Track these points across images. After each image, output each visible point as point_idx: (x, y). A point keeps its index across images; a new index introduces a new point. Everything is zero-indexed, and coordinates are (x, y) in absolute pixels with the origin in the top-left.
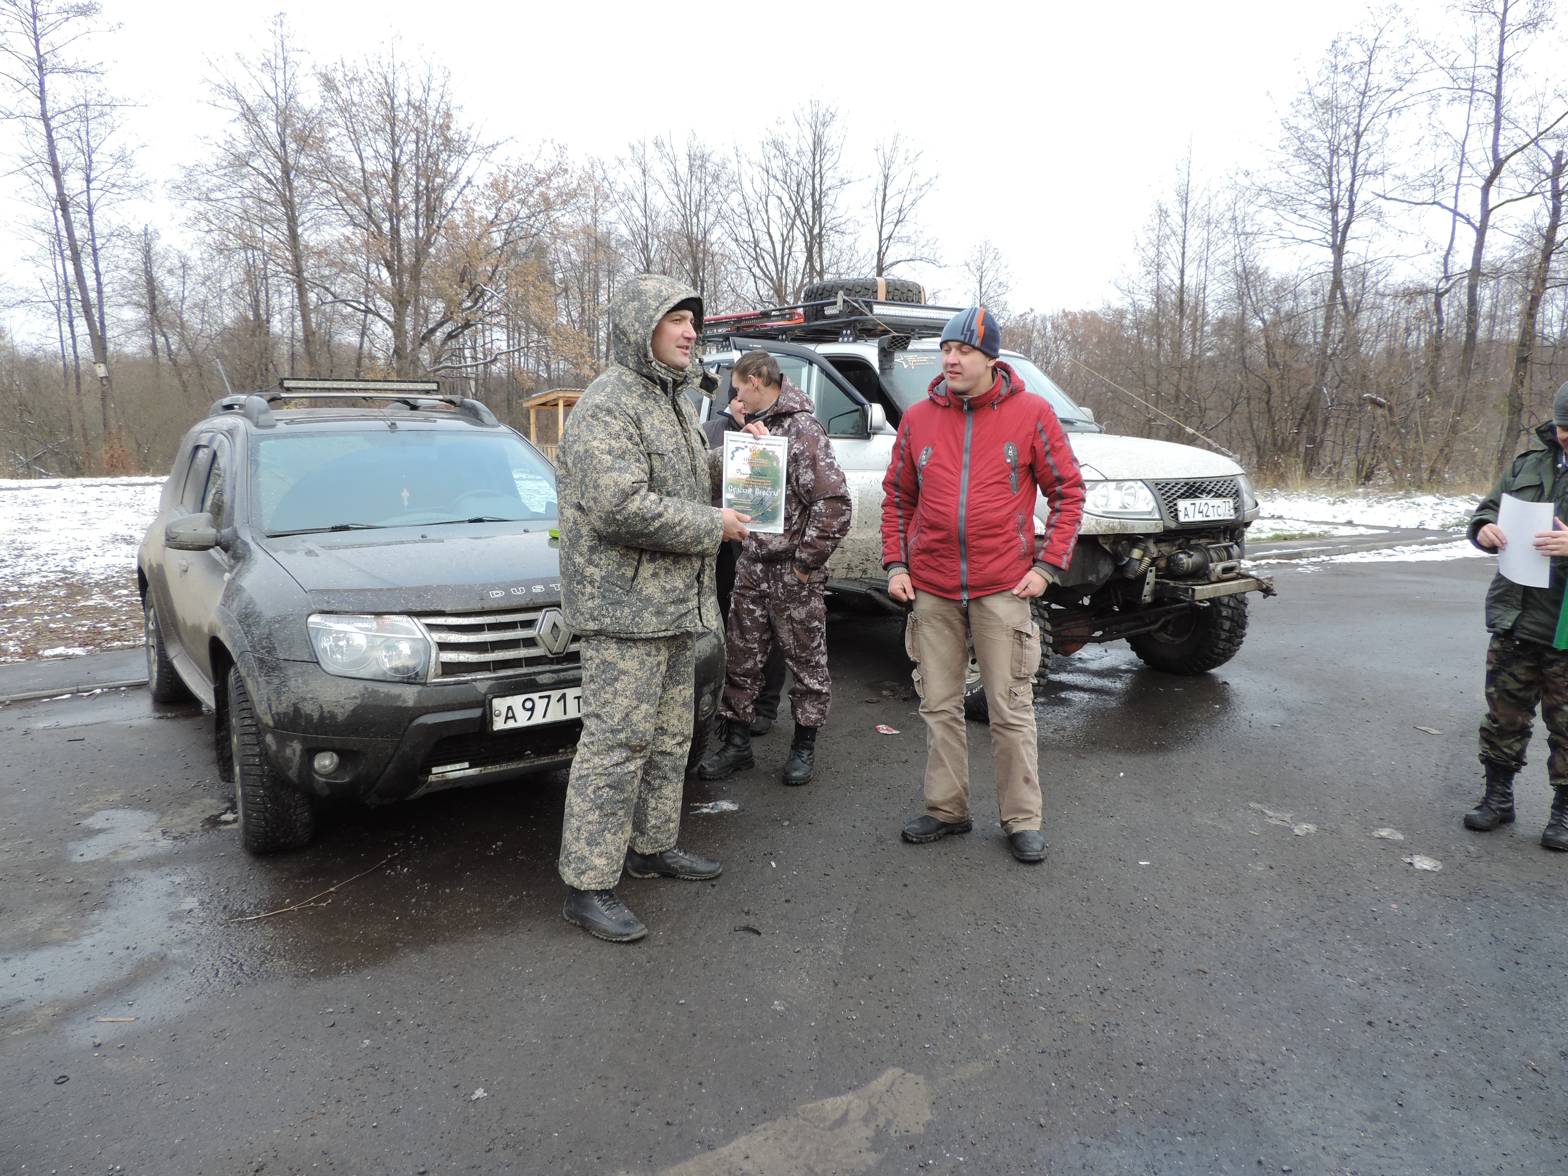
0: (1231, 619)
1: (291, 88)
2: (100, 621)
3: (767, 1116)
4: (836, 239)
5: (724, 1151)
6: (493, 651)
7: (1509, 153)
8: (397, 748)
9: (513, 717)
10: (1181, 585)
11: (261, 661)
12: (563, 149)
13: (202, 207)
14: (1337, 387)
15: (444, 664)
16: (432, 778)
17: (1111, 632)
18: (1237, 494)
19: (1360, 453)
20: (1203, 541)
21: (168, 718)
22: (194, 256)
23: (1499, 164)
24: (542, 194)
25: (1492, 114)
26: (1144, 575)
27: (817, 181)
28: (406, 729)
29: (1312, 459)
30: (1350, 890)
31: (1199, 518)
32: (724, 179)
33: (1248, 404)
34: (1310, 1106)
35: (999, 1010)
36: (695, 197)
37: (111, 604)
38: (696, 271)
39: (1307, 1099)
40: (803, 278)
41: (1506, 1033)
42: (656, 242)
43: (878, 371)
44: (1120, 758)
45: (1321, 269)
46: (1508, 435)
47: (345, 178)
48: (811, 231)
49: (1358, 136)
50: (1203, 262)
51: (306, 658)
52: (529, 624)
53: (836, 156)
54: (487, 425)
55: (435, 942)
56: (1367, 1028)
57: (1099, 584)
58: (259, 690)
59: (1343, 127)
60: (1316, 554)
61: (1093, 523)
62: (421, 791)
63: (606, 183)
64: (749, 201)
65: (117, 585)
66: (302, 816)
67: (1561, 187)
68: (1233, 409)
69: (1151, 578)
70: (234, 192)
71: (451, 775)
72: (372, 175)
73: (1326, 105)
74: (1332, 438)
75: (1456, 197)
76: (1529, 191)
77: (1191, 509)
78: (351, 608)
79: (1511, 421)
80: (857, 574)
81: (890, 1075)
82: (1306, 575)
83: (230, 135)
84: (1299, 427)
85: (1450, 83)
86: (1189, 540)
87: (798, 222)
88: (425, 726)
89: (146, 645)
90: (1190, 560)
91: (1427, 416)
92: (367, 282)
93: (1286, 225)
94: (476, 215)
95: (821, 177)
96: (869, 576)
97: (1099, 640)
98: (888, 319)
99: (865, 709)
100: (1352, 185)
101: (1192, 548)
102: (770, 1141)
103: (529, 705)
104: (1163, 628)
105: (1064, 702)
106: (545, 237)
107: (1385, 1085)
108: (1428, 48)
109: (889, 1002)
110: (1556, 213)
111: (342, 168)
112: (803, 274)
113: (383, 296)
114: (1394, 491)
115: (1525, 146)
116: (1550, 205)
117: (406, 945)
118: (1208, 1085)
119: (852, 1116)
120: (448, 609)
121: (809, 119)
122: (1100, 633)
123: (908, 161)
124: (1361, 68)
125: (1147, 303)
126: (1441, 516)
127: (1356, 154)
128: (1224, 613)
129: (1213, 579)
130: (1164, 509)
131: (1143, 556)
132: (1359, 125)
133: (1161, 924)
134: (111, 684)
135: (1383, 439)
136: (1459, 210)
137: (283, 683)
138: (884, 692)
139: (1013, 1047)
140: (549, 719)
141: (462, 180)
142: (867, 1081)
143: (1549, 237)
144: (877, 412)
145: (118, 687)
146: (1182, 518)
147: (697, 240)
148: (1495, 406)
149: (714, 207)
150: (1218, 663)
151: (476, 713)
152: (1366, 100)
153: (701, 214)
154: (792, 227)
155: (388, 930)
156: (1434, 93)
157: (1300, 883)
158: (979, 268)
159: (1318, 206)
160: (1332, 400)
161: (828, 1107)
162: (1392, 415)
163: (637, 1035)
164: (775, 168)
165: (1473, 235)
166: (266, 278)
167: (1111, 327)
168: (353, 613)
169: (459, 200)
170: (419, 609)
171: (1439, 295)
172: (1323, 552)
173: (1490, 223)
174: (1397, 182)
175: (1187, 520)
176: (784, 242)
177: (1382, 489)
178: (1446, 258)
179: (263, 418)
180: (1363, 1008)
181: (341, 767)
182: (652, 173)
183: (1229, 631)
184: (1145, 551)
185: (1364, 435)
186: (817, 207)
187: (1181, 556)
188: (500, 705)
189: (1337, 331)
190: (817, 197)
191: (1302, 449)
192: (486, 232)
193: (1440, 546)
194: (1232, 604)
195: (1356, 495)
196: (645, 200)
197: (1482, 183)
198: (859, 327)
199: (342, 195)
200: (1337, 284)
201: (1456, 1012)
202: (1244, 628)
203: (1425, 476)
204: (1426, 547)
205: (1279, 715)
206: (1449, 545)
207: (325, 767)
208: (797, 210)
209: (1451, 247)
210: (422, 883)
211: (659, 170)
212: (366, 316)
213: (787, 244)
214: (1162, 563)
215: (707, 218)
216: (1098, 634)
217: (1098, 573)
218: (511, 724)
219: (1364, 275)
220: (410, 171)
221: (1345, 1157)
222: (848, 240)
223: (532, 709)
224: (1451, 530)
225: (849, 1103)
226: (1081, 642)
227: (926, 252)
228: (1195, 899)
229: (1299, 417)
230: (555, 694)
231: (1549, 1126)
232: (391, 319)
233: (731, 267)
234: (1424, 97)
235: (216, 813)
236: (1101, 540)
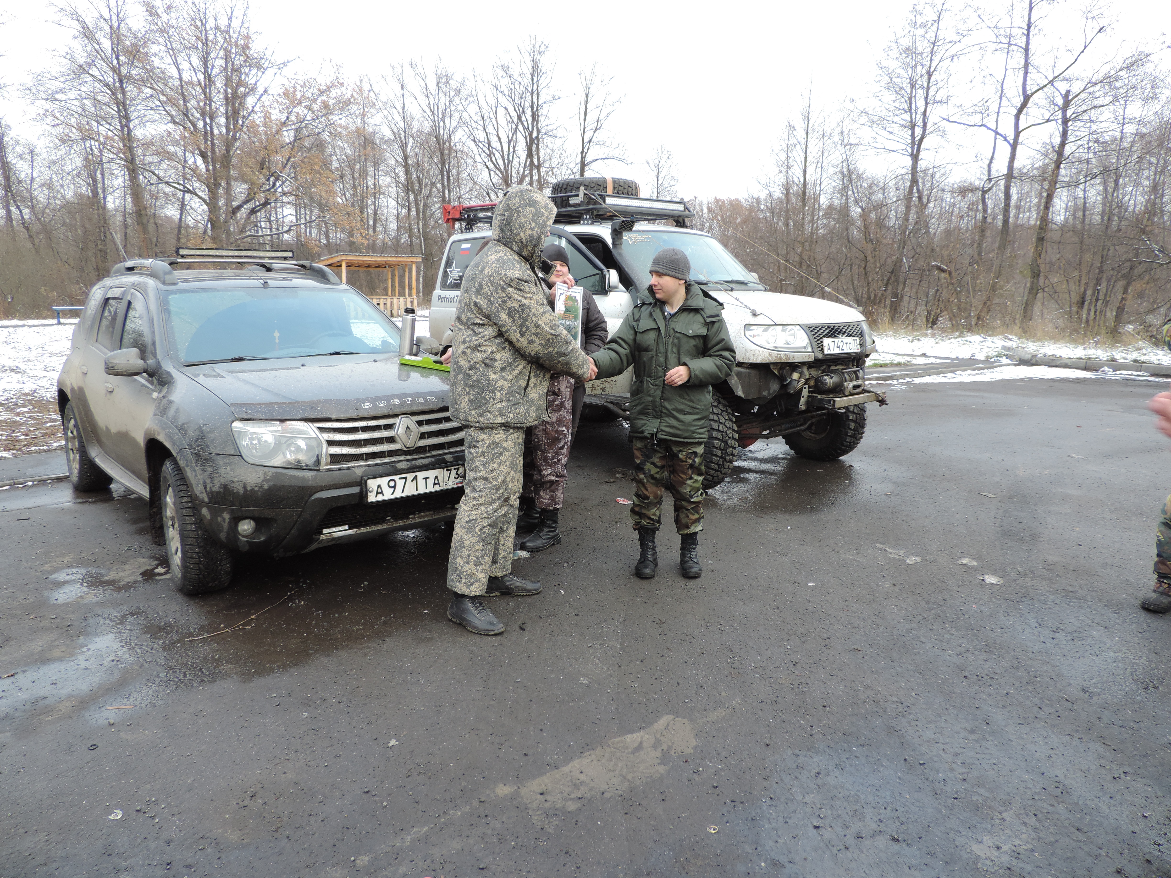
0: (855, 422)
1: (122, 13)
2: (13, 432)
3: (589, 747)
4: (549, 141)
5: (566, 769)
6: (365, 446)
7: (1033, 90)
8: (300, 516)
9: (382, 493)
10: (825, 397)
11: (197, 455)
12: (339, 67)
13: (48, 105)
14: (913, 258)
15: (332, 456)
16: (323, 537)
17: (775, 431)
18: (861, 335)
19: (929, 305)
20: (839, 367)
21: (90, 502)
22: (42, 145)
23: (1027, 98)
24: (324, 102)
25: (1023, 62)
26: (801, 391)
27: (535, 97)
28: (306, 502)
29: (896, 309)
30: (946, 597)
31: (837, 351)
32: (464, 93)
33: (851, 268)
34: (933, 726)
35: (729, 678)
36: (442, 107)
37: (18, 419)
38: (443, 164)
39: (930, 722)
40: (524, 171)
41: (1048, 679)
42: (411, 140)
43: (611, 246)
44: (786, 517)
45: (904, 171)
46: (1030, 293)
47: (166, 85)
48: (531, 134)
49: (930, 75)
50: (820, 165)
51: (232, 453)
52: (389, 427)
53: (549, 77)
54: (333, 284)
55: (337, 649)
56: (964, 680)
57: (770, 397)
58: (196, 476)
59: (919, 68)
60: (903, 377)
61: (767, 355)
62: (314, 546)
63: (372, 94)
64: (484, 111)
65: (16, 404)
66: (226, 566)
67: (1068, 116)
68: (840, 273)
69: (805, 393)
70: (72, 95)
71: (336, 535)
72: (186, 83)
73: (909, 51)
74: (908, 294)
75: (997, 121)
76: (1047, 118)
77: (832, 345)
78: (263, 417)
79: (1032, 283)
80: (599, 392)
81: (664, 720)
82: (897, 392)
83: (70, 49)
84: (886, 286)
85: (994, 39)
86: (829, 366)
87: (520, 127)
88: (321, 499)
89: (65, 448)
90: (831, 381)
91: (974, 279)
92: (184, 167)
93: (879, 139)
94: (273, 117)
95: (538, 94)
96: (606, 393)
97: (767, 437)
98: (617, 208)
99: (606, 487)
100: (925, 111)
101: (833, 372)
102: (595, 762)
103: (392, 484)
104: (809, 428)
105: (744, 480)
106: (325, 136)
107: (977, 712)
108: (979, 12)
109: (657, 676)
110: (1064, 135)
111: (164, 78)
112: (525, 168)
113: (199, 180)
114: (953, 332)
115: (1045, 86)
116: (1061, 129)
117: (316, 651)
118: (869, 717)
119: (645, 745)
120: (334, 417)
121: (529, 50)
122: (768, 432)
123: (603, 83)
124: (932, 25)
125: (778, 193)
126: (985, 350)
127: (928, 88)
128: (851, 418)
129: (847, 393)
130: (815, 344)
131: (800, 378)
132: (930, 67)
133: (828, 622)
134: (40, 478)
135: (945, 294)
136: (999, 130)
137: (216, 470)
138: (617, 475)
139: (742, 699)
140: (406, 493)
141: (261, 90)
142: (651, 724)
143: (1060, 152)
144: (613, 276)
145: (45, 481)
146: (826, 352)
147: (443, 140)
148: (1021, 272)
149: (457, 115)
150: (845, 452)
151: (356, 490)
152: (936, 48)
153: (447, 120)
154: (516, 131)
155: (301, 642)
156: (982, 45)
157: (914, 594)
158: (657, 166)
159: (902, 125)
160: (909, 267)
161: (628, 740)
162: (951, 278)
163: (492, 702)
164: (503, 86)
165: (1009, 149)
166: (102, 164)
167: (751, 209)
168: (266, 420)
169: (258, 105)
170: (313, 417)
171: (984, 192)
172: (907, 375)
173: (1020, 141)
174: (957, 110)
175: (829, 352)
176: (509, 143)
177: (944, 331)
178: (989, 166)
179: (168, 278)
180: (961, 668)
181: (258, 529)
182: (408, 88)
183: (854, 430)
184: (801, 374)
185: (932, 292)
186: (535, 117)
187: (825, 377)
188: (373, 484)
189: (912, 217)
190: (535, 109)
191: (888, 302)
192: (279, 131)
193: (986, 371)
194: (856, 411)
195: (926, 335)
196: (404, 108)
197: (1015, 112)
198: (595, 213)
199: (163, 98)
200: (914, 181)
201: (1018, 668)
202: (863, 428)
203: (973, 322)
204: (977, 372)
205: (889, 487)
206: (991, 370)
207: (245, 530)
208: (519, 117)
209: (992, 158)
210: (317, 610)
211: (414, 85)
212: (184, 195)
213: (512, 144)
214: (812, 383)
215: (451, 123)
216: (766, 432)
217: (769, 390)
218: (380, 498)
219: (932, 176)
220: (219, 83)
221: (957, 754)
222: (558, 142)
223: (394, 487)
224: (992, 360)
225: (642, 737)
226: (753, 439)
227: (617, 153)
228: (847, 606)
229: (886, 278)
230: (410, 476)
231: (1077, 731)
232: (206, 198)
233: (470, 161)
234: (977, 47)
235: (150, 568)
236: (772, 367)
